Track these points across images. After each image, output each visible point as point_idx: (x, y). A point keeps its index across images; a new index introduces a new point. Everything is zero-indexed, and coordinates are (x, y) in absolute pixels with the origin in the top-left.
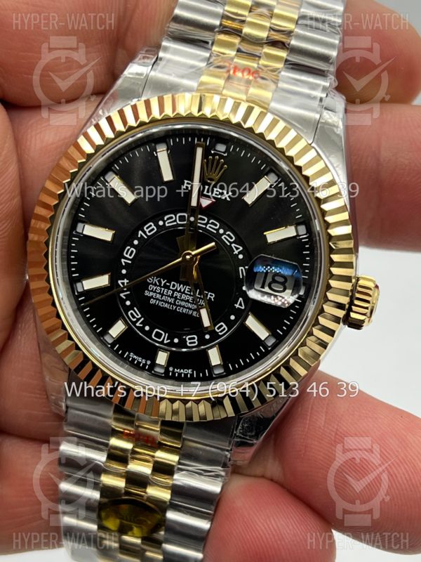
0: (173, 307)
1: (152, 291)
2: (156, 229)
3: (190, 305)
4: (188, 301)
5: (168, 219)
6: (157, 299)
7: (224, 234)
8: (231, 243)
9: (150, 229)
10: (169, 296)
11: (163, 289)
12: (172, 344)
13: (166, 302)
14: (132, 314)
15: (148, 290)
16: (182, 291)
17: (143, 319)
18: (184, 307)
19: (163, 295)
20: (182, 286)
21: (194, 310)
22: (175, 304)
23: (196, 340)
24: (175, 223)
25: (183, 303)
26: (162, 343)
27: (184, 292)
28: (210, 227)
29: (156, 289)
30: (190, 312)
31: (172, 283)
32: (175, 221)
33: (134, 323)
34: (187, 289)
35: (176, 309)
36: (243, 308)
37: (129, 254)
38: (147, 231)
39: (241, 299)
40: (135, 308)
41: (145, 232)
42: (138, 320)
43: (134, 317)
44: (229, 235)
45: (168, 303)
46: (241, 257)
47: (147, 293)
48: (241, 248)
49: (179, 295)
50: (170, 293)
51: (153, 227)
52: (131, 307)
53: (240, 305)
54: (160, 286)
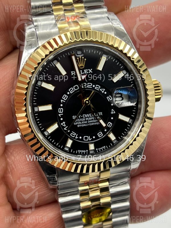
0: (87, 125)
1: (77, 122)
2: (67, 97)
3: (94, 121)
4: (92, 120)
5: (71, 90)
6: (80, 124)
7: (95, 86)
8: (99, 89)
9: (65, 97)
10: (84, 121)
11: (80, 119)
12: (93, 140)
13: (84, 124)
14: (72, 135)
15: (75, 122)
16: (88, 116)
17: (77, 135)
18: (92, 123)
19: (81, 122)
20: (87, 115)
21: (96, 122)
22: (88, 123)
23: (102, 134)
24: (74, 91)
25: (91, 121)
26: (89, 141)
27: (89, 117)
28: (88, 86)
29: (78, 120)
30: (95, 124)
31: (83, 115)
32: (74, 90)
33: (74, 138)
34: (90, 115)
35: (89, 125)
36: (115, 113)
37: (61, 111)
38: (64, 99)
39: (112, 110)
40: (72, 132)
41: (63, 100)
42: (75, 136)
43: (73, 135)
44: (97, 86)
45: (85, 124)
46: (105, 93)
47: (75, 124)
48: (104, 90)
49: (88, 119)
50: (84, 119)
51: (66, 96)
52: (71, 132)
53: (113, 112)
54: (79, 118)
